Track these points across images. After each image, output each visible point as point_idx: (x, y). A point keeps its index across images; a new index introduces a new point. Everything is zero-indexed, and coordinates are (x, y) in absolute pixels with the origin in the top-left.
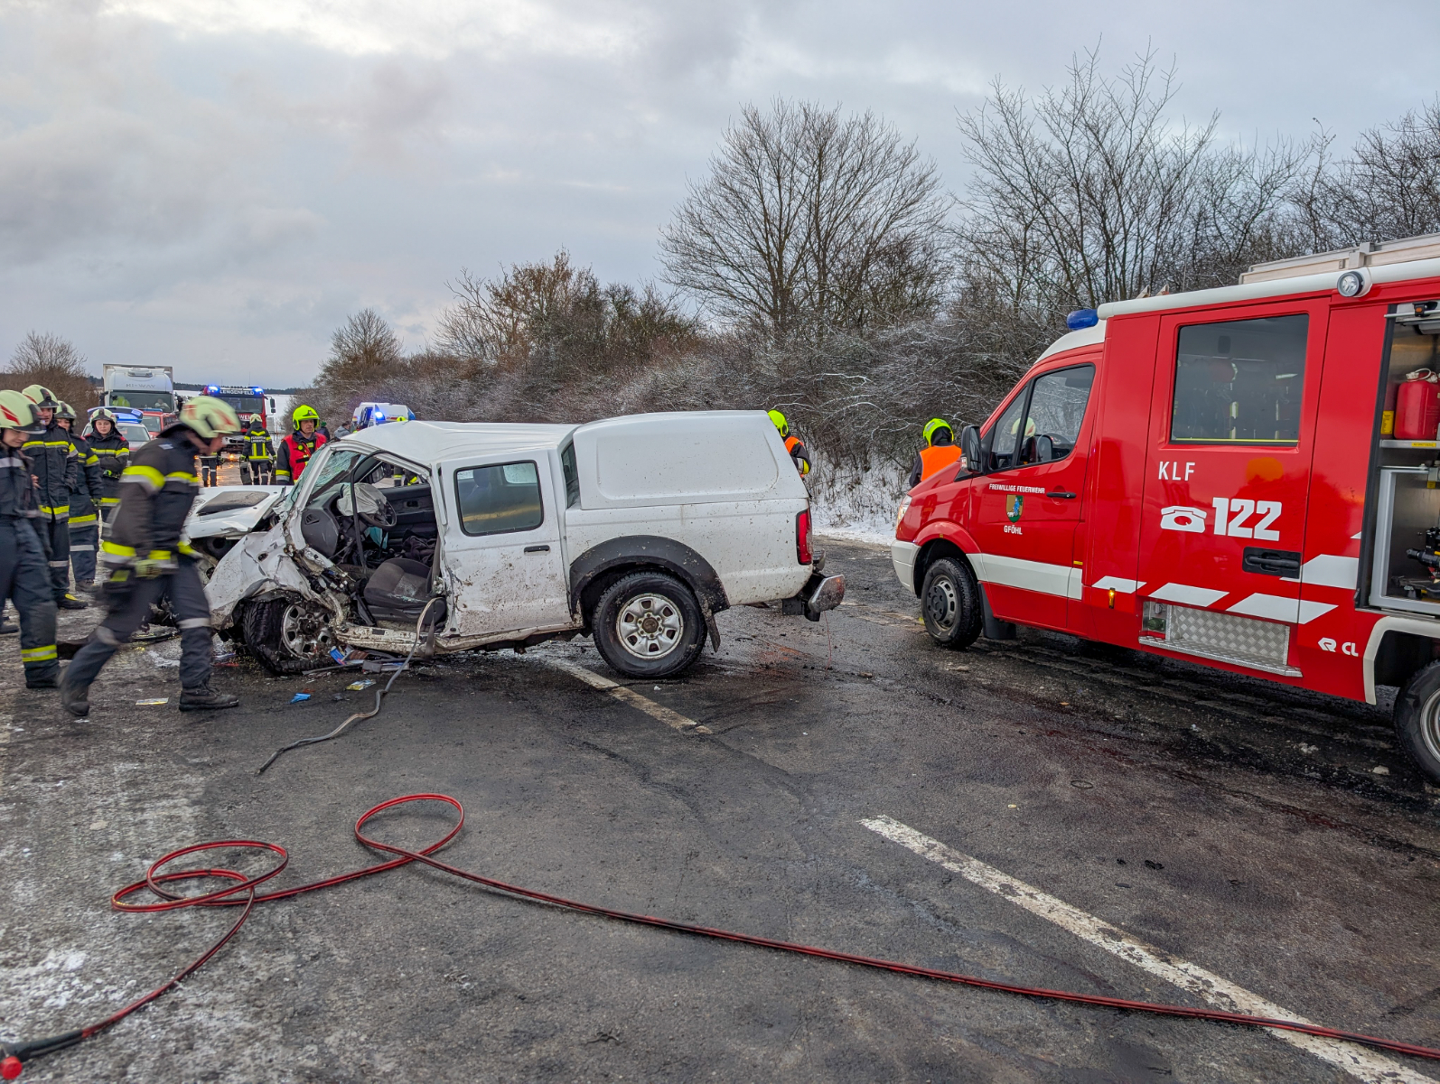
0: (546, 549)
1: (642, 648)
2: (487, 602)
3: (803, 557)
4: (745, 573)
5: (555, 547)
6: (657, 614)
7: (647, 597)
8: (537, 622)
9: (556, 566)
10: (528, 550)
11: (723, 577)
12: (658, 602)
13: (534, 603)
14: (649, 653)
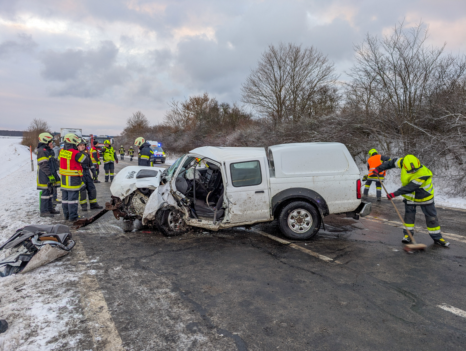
0: (263, 192)
1: (297, 229)
2: (241, 211)
3: (359, 196)
4: (337, 202)
5: (266, 191)
6: (303, 216)
7: (299, 210)
8: (258, 218)
9: (267, 198)
10: (256, 192)
11: (328, 203)
12: (303, 212)
13: (258, 212)
14: (299, 231)
